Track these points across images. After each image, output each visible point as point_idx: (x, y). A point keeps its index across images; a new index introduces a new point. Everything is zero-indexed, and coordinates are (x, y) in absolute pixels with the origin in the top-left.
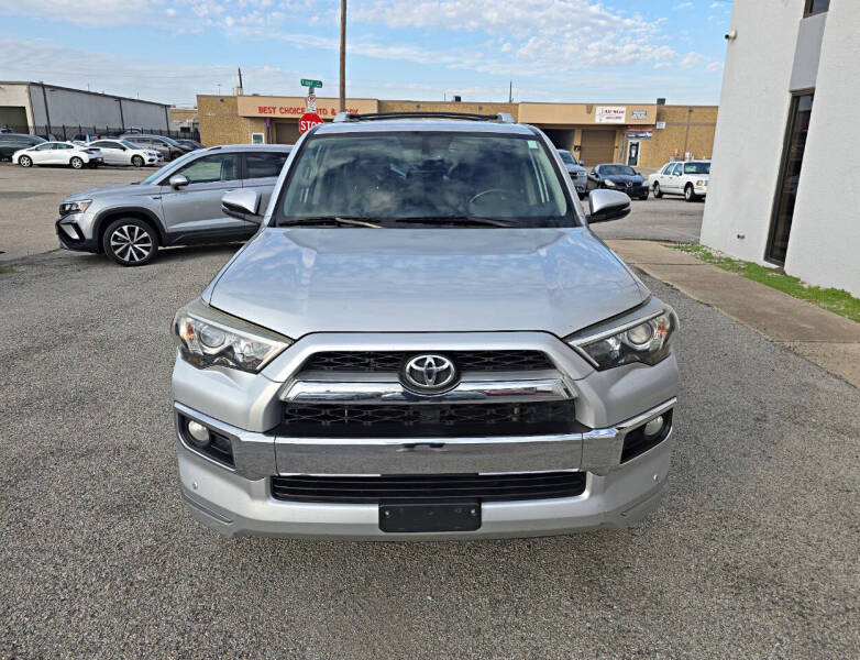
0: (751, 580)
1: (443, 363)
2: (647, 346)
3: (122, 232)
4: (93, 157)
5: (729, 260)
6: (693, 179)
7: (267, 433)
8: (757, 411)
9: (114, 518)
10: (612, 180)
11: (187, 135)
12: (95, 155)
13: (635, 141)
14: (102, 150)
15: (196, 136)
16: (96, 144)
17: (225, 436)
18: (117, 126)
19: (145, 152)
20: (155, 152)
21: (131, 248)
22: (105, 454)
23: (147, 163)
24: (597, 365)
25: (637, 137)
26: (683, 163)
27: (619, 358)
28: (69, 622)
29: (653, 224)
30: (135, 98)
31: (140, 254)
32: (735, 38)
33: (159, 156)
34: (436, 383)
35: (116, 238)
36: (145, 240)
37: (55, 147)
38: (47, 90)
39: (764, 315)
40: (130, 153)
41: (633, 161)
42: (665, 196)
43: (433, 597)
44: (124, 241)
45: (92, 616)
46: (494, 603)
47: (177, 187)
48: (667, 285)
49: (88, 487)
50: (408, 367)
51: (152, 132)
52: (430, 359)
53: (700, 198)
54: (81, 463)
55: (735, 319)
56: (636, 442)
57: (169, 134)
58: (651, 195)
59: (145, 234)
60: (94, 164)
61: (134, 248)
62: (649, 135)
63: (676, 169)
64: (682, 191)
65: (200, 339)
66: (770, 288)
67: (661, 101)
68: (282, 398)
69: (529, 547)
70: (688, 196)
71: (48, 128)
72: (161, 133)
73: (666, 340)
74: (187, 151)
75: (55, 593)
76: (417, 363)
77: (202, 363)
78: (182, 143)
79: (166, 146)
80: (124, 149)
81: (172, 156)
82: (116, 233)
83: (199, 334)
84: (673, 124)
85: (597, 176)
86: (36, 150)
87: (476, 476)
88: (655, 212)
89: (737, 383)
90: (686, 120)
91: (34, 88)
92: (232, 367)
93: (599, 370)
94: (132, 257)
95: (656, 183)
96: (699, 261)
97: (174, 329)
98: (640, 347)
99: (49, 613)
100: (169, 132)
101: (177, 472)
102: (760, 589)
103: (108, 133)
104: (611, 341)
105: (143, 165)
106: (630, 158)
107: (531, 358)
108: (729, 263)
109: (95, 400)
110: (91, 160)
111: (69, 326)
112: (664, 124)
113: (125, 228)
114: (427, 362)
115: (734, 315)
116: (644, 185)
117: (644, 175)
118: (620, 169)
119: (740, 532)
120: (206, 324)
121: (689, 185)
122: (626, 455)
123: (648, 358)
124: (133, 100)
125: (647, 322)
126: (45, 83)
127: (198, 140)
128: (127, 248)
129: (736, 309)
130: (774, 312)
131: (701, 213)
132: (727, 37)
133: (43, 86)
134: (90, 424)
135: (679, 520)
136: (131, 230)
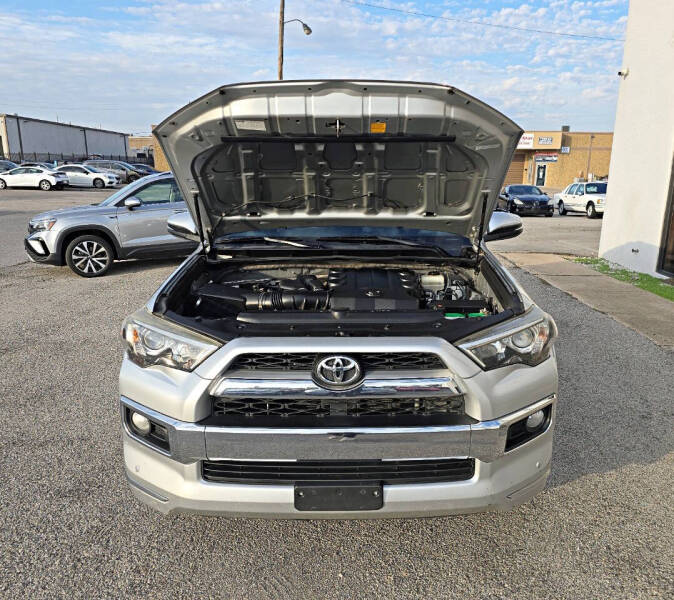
0: (631, 562)
1: (349, 363)
2: (530, 349)
3: (82, 247)
4: (60, 180)
5: (624, 272)
6: (594, 198)
7: (199, 423)
8: (642, 409)
9: (65, 502)
10: (521, 200)
11: (143, 160)
12: (62, 178)
13: (542, 164)
14: (69, 174)
15: (151, 161)
16: (64, 169)
17: (163, 426)
18: (81, 153)
19: (105, 176)
20: (114, 176)
21: (89, 261)
22: (61, 444)
23: (106, 185)
24: (484, 365)
25: (544, 160)
26: (585, 184)
27: (504, 360)
28: (24, 593)
29: (557, 239)
30: (99, 128)
31: (98, 267)
32: (626, 75)
33: (117, 179)
34: (343, 380)
35: (77, 252)
36: (103, 254)
37: (27, 171)
38: (21, 122)
39: (655, 322)
40: (93, 176)
41: (541, 181)
42: (569, 213)
43: (344, 575)
44: (84, 255)
45: (44, 588)
46: (398, 580)
47: (131, 208)
48: (568, 294)
49: (44, 474)
50: (319, 367)
51: (112, 158)
52: (338, 359)
53: (599, 216)
54: (39, 452)
55: (627, 325)
56: (519, 434)
57: (127, 159)
58: (556, 212)
59: (103, 249)
60: (60, 186)
61: (93, 261)
62: (555, 159)
63: (578, 190)
64: (584, 209)
65: (144, 343)
66: (659, 297)
67: (566, 129)
68: (211, 393)
69: (431, 530)
70: (590, 214)
71: (21, 155)
72: (120, 158)
73: (545, 345)
74: (143, 175)
75: (12, 568)
76: (327, 363)
77: (145, 363)
78: (138, 167)
79: (124, 170)
80: (87, 173)
81: (129, 180)
82: (77, 248)
83: (143, 337)
84: (577, 149)
85: (507, 196)
86: (11, 174)
87: (380, 462)
88: (558, 229)
89: (626, 384)
90: (588, 146)
91: (10, 120)
92: (171, 367)
93: (485, 370)
94: (90, 269)
95: (561, 202)
96: (598, 273)
97: (121, 334)
98: (522, 351)
99: (6, 584)
100: (127, 157)
101: (122, 461)
102: (637, 571)
103: (73, 159)
104: (498, 345)
105: (103, 186)
106: (538, 179)
107: (425, 359)
108: (625, 275)
109: (53, 397)
110: (58, 183)
111: (33, 330)
112: (568, 148)
113: (85, 244)
114: (335, 363)
115: (626, 322)
116: (550, 203)
117: (549, 195)
118: (529, 190)
119: (622, 519)
120: (148, 329)
121: (590, 203)
122: (510, 445)
123: (530, 360)
124: (96, 130)
125: (529, 328)
126: (20, 115)
127: (152, 164)
128: (86, 261)
129: (629, 317)
130: (662, 319)
131: (599, 229)
132: (620, 73)
133: (18, 118)
134: (47, 418)
135: (567, 507)
136: (90, 245)
